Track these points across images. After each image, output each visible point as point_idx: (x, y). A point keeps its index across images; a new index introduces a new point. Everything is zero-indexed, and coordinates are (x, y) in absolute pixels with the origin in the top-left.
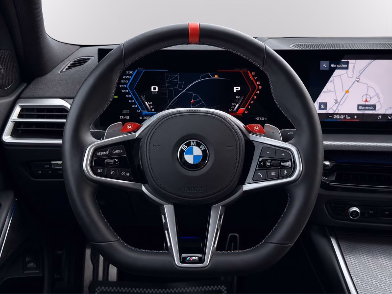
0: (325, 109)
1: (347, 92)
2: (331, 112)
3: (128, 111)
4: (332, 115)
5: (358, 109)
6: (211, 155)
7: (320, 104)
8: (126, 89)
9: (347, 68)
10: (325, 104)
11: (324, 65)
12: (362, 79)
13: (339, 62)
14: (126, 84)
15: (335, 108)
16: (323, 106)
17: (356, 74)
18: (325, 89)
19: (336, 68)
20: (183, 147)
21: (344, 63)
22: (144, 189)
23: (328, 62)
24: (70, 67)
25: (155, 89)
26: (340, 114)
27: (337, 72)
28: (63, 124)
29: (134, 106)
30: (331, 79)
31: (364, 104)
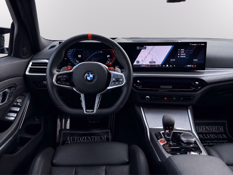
0: (139, 63)
1: (146, 57)
2: (140, 64)
3: (70, 64)
4: (141, 65)
5: (150, 63)
6: (96, 77)
7: (137, 61)
8: (69, 56)
9: (146, 49)
10: (139, 61)
11: (138, 48)
12: (151, 53)
13: (143, 47)
14: (69, 54)
15: (142, 63)
16: (138, 62)
17: (149, 51)
18: (138, 56)
19: (142, 49)
20: (87, 74)
21: (145, 47)
22: (74, 89)
23: (139, 47)
24: (49, 48)
25: (80, 56)
26: (144, 65)
27: (142, 50)
28: (46, 68)
29: (72, 62)
30: (140, 53)
31: (151, 61)
